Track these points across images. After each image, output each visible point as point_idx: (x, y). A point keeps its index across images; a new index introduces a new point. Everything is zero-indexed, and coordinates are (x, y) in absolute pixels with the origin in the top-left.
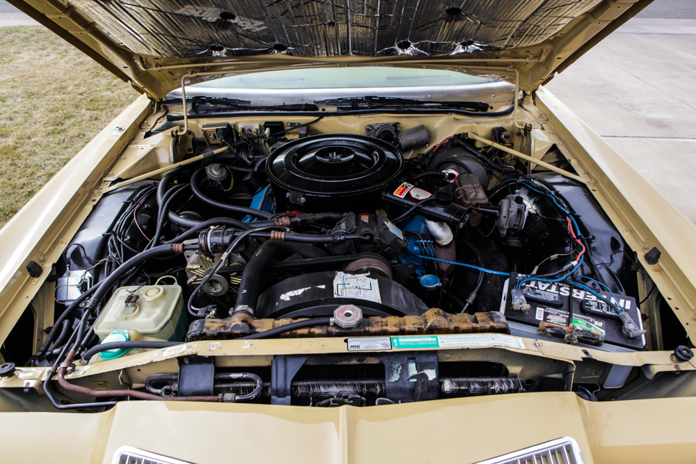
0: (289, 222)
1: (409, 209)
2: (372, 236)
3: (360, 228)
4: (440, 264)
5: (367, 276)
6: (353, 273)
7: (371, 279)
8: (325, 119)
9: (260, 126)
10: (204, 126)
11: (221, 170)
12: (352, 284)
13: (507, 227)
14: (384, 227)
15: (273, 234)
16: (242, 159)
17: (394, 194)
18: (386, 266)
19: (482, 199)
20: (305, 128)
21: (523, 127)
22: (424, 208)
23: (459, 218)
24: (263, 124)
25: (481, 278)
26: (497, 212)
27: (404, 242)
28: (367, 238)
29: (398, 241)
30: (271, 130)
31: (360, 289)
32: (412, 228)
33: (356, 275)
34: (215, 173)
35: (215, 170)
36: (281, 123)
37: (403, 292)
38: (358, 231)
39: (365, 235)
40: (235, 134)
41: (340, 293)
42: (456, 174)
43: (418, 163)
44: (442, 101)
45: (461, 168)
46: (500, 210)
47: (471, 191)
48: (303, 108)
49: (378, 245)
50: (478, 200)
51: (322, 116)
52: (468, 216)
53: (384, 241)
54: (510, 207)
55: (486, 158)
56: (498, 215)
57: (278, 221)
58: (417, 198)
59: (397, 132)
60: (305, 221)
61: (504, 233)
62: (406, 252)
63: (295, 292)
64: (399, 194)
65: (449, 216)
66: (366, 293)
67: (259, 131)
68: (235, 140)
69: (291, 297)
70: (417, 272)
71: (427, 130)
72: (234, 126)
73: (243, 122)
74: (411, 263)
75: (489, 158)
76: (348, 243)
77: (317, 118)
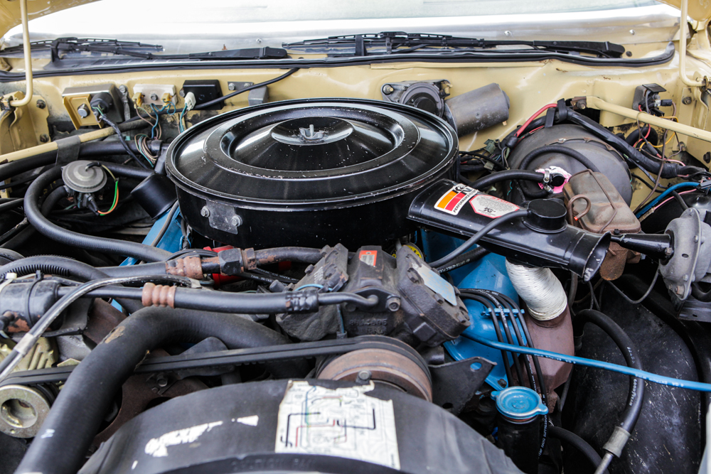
0: (198, 269)
1: (467, 238)
2: (382, 296)
3: (357, 278)
4: (541, 361)
5: (367, 394)
6: (333, 384)
7: (376, 401)
8: (302, 74)
9: (175, 88)
10: (67, 90)
11: (92, 171)
12: (326, 414)
13: (693, 278)
14: (411, 275)
15: (147, 292)
16: (137, 153)
17: (436, 206)
18: (417, 368)
19: (628, 222)
20: (263, 90)
21: (700, 83)
22: (503, 236)
23: (584, 255)
24: (180, 86)
25: (637, 394)
26: (665, 245)
27: (458, 311)
28: (372, 300)
29: (445, 307)
30: (197, 97)
31: (345, 426)
32: (478, 281)
33: (340, 391)
34: (80, 177)
35: (80, 172)
36: (217, 83)
37: (457, 432)
38: (350, 285)
39: (365, 294)
40: (127, 106)
41: (292, 439)
42: (566, 175)
43: (486, 159)
44: (532, 40)
45: (576, 162)
46: (671, 240)
47: (600, 205)
48: (261, 55)
49: (399, 319)
50: (617, 223)
51: (296, 67)
52: (602, 253)
53: (410, 309)
54: (697, 232)
55: (625, 145)
56: (669, 251)
57: (174, 265)
58: (486, 214)
59: (443, 95)
60: (236, 264)
61: (684, 291)
62: (462, 333)
63: (183, 432)
64: (446, 207)
65: (559, 252)
66: (359, 437)
67: (174, 100)
68: (127, 117)
69: (170, 448)
70: (492, 380)
71: (504, 92)
72: (126, 90)
73: (142, 82)
74: (476, 361)
75: (632, 144)
76: (327, 313)
77: (285, 72)
